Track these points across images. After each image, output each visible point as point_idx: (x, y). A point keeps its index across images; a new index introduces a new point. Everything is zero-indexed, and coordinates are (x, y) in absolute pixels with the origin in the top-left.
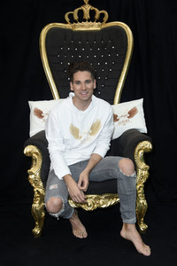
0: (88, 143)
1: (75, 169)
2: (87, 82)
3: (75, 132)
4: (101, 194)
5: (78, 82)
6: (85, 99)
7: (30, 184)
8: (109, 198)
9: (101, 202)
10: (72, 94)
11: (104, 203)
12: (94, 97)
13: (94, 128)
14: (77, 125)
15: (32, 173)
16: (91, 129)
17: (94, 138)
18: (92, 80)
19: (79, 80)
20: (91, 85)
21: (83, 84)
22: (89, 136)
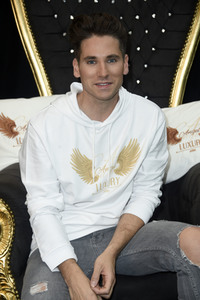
0: (112, 190)
1: (86, 247)
2: (111, 59)
3: (83, 166)
5: (92, 60)
6: (105, 95)
10: (76, 86)
12: (123, 92)
13: (125, 159)
14: (88, 153)
16: (120, 159)
17: (124, 179)
18: (121, 56)
19: (93, 55)
20: (119, 68)
21: (103, 64)
22: (115, 175)
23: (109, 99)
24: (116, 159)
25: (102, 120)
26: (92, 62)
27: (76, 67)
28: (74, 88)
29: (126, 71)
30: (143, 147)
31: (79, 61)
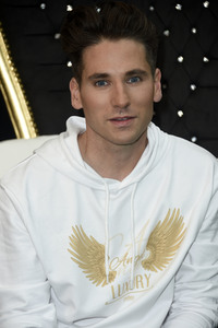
0: (138, 297)
2: (133, 77)
3: (90, 256)
5: (102, 80)
10: (76, 123)
12: (154, 132)
13: (159, 243)
14: (98, 233)
17: (159, 277)
18: (149, 72)
19: (104, 71)
20: (146, 91)
21: (120, 86)
22: (143, 271)
23: (131, 143)
24: (143, 243)
25: (119, 178)
26: (101, 83)
27: (74, 92)
28: (73, 126)
29: (158, 96)
30: (190, 223)
31: (80, 81)
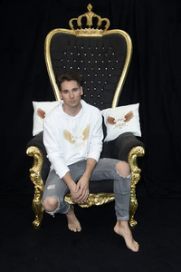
4: (96, 193)
7: (32, 182)
8: (103, 197)
9: (96, 200)
11: (98, 201)
15: (33, 172)
16: (84, 134)
21: (71, 92)
23: (76, 107)
31: (61, 92)
